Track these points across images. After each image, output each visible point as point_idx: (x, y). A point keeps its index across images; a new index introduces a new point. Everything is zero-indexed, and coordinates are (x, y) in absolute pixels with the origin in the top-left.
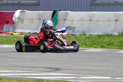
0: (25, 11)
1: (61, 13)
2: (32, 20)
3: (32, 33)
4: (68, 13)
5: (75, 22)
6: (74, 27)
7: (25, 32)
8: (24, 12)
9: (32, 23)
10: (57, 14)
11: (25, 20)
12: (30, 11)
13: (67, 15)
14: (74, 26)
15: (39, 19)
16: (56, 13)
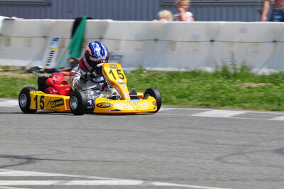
0: (14, 18)
1: (91, 25)
2: (29, 40)
3: (28, 68)
4: (107, 24)
5: (123, 43)
6: (121, 56)
7: (14, 67)
8: (11, 21)
9: (29, 46)
10: (84, 26)
11: (13, 40)
12: (25, 18)
13: (104, 28)
14: (119, 53)
15: (45, 37)
16: (82, 23)
